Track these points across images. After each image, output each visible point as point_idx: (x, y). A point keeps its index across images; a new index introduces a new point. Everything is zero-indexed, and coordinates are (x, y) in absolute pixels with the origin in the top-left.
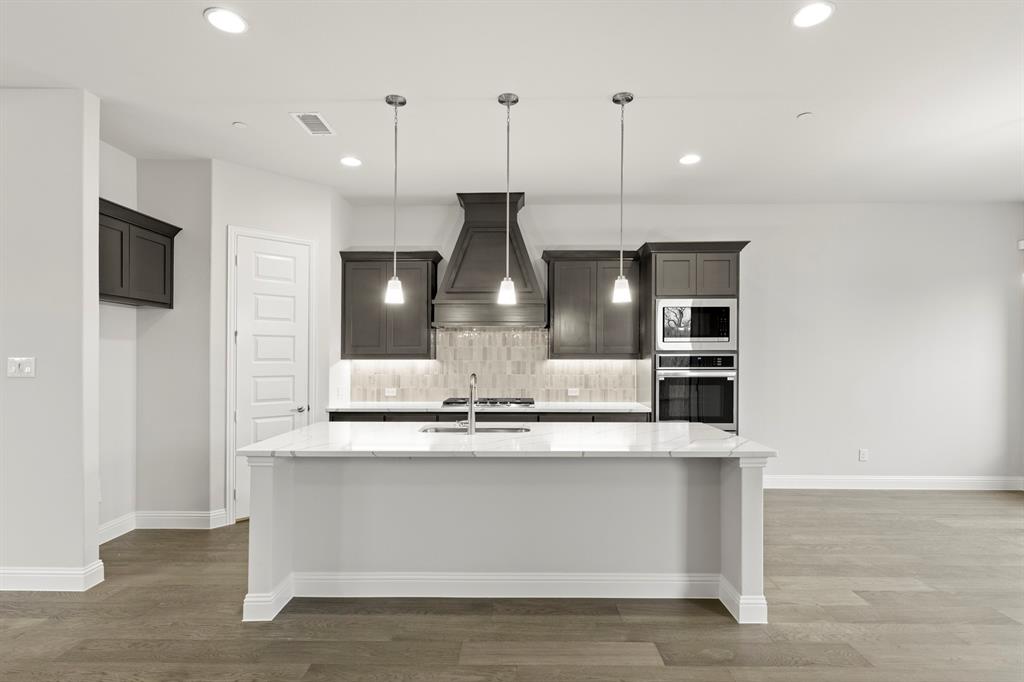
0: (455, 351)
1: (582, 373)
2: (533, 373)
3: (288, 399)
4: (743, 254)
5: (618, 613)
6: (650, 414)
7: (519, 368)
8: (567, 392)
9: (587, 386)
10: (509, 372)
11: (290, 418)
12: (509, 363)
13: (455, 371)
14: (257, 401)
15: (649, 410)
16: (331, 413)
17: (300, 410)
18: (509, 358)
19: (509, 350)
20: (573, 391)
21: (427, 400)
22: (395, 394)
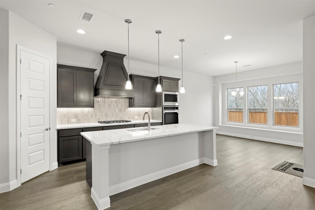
0: (99, 105)
1: (138, 112)
2: (124, 112)
3: (42, 125)
4: (180, 82)
5: (193, 172)
6: (161, 122)
7: (120, 110)
8: (134, 118)
9: (139, 116)
10: (117, 112)
11: (42, 134)
12: (117, 109)
13: (99, 112)
14: (30, 127)
15: (161, 121)
16: (57, 130)
17: (47, 130)
18: (117, 107)
19: (117, 104)
20: (136, 117)
21: (89, 123)
22: (75, 121)
